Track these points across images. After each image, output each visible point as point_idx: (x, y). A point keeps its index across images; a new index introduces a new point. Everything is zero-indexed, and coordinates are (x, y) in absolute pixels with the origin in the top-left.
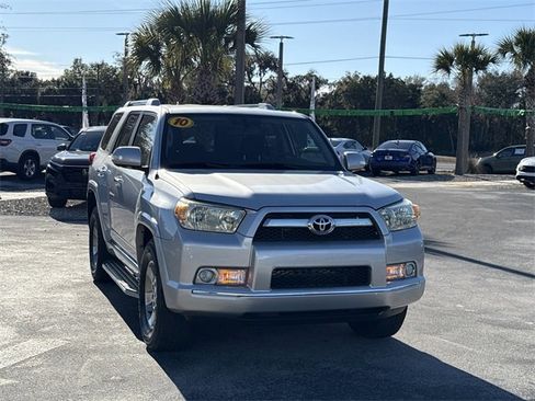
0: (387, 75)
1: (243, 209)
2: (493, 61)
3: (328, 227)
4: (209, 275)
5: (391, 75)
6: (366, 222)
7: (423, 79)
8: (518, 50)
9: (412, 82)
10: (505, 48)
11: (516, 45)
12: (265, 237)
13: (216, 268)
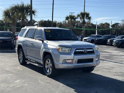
0: (49, 20)
1: (71, 48)
2: (77, 18)
3: (86, 51)
4: (65, 61)
5: (50, 20)
6: (92, 50)
7: (57, 21)
8: (81, 16)
9: (54, 22)
10: (78, 16)
11: (81, 15)
12: (76, 53)
13: (67, 60)
